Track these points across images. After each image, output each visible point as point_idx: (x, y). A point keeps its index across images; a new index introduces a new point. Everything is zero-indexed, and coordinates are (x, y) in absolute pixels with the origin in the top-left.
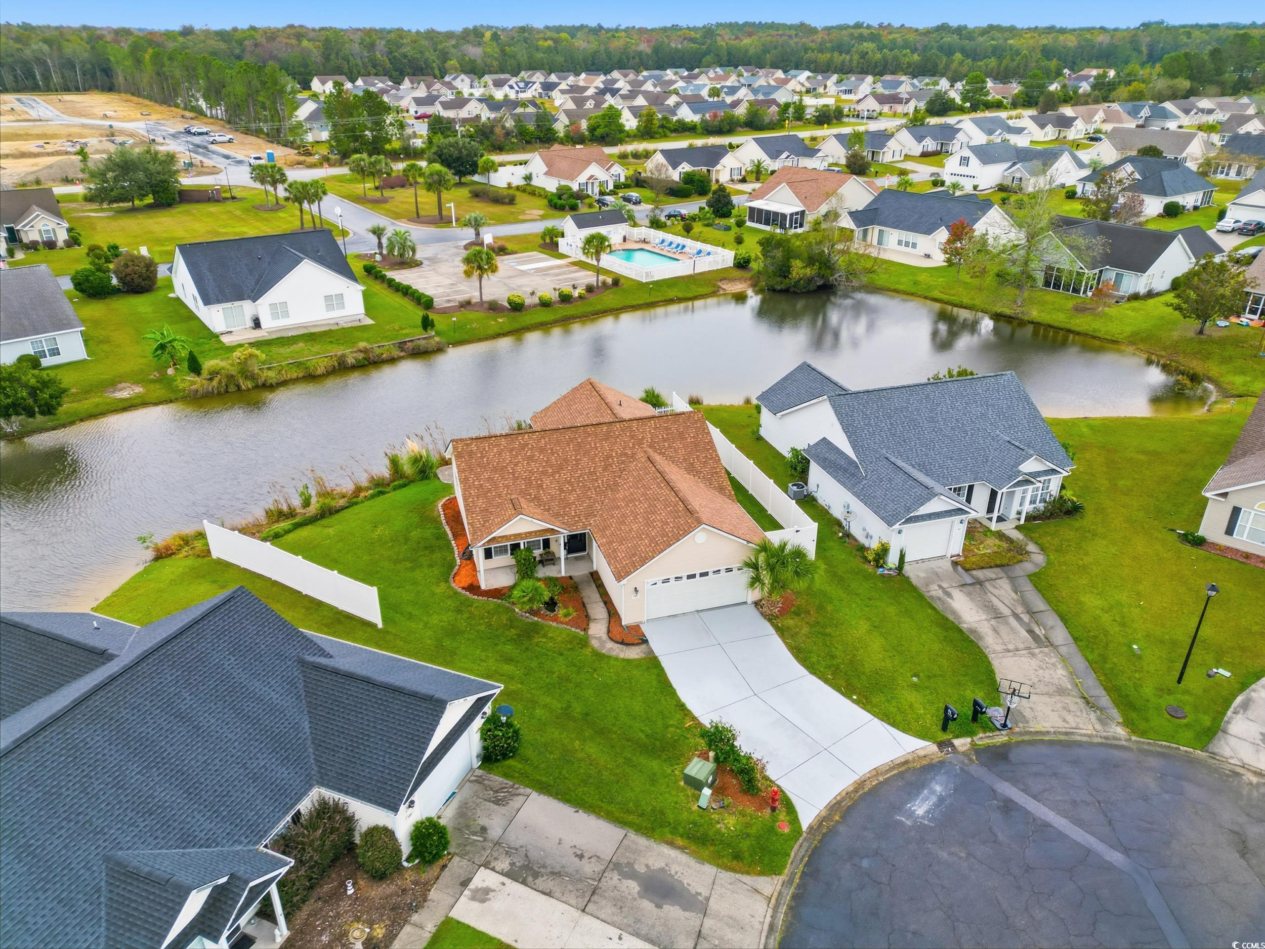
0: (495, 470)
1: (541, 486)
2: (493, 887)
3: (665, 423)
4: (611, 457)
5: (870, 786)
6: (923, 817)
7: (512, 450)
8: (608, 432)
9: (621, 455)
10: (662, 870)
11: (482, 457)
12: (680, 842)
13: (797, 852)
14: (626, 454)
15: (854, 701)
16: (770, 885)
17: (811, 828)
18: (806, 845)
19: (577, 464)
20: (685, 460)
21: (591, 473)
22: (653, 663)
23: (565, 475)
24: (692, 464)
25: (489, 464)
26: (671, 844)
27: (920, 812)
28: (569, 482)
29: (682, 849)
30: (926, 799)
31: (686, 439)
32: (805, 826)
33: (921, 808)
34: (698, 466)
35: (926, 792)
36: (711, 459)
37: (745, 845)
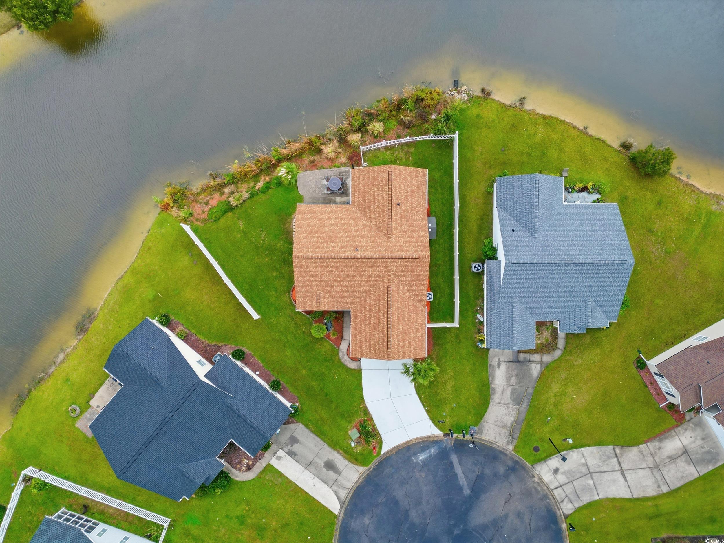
0: (312, 276)
1: (333, 287)
2: (282, 456)
3: (406, 262)
4: (371, 277)
5: (411, 443)
6: (420, 460)
7: (322, 266)
8: (374, 263)
9: (377, 276)
10: (332, 460)
11: (307, 268)
12: (341, 451)
13: (375, 461)
14: (379, 276)
15: (426, 410)
16: (362, 469)
17: (384, 453)
18: (380, 458)
19: (353, 278)
20: (409, 283)
21: (358, 283)
22: (359, 371)
23: (346, 283)
24: (411, 286)
25: (309, 272)
26: (338, 452)
27: (421, 458)
28: (347, 287)
29: (341, 454)
30: (425, 454)
31: (414, 272)
32: (382, 453)
33: (422, 457)
34: (414, 288)
35: (427, 451)
36: (423, 285)
37: (359, 458)
